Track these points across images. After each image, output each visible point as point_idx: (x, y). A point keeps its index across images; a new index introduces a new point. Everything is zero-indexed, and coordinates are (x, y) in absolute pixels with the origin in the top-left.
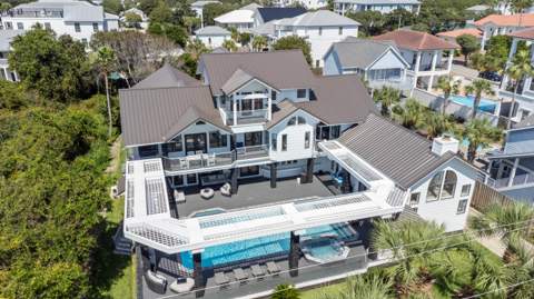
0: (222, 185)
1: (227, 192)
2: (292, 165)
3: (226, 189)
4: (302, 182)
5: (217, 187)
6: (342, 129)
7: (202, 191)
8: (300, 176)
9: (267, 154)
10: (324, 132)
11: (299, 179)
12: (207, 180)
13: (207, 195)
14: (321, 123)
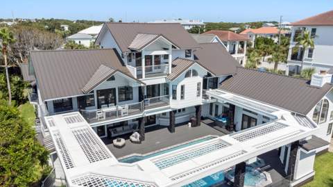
0: (131, 134)
1: (138, 139)
2: (182, 113)
3: (135, 137)
4: (192, 126)
5: (127, 136)
6: (220, 80)
7: (115, 142)
8: (191, 121)
9: (167, 103)
10: (210, 83)
11: (190, 124)
12: (115, 132)
13: (120, 144)
14: (209, 75)
